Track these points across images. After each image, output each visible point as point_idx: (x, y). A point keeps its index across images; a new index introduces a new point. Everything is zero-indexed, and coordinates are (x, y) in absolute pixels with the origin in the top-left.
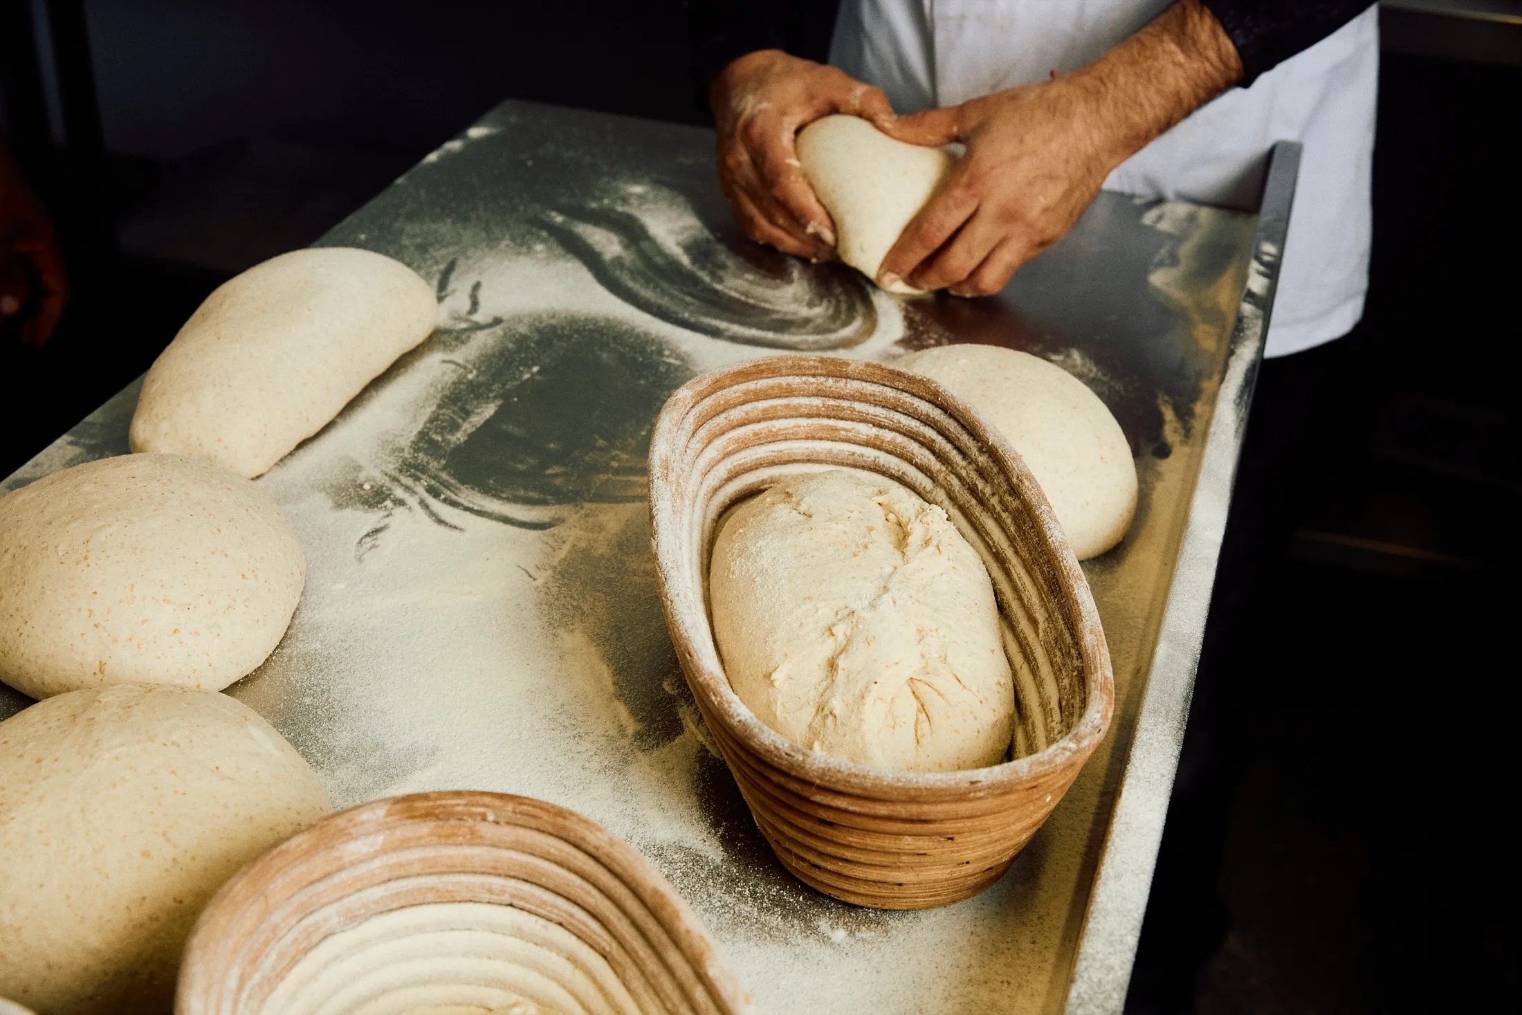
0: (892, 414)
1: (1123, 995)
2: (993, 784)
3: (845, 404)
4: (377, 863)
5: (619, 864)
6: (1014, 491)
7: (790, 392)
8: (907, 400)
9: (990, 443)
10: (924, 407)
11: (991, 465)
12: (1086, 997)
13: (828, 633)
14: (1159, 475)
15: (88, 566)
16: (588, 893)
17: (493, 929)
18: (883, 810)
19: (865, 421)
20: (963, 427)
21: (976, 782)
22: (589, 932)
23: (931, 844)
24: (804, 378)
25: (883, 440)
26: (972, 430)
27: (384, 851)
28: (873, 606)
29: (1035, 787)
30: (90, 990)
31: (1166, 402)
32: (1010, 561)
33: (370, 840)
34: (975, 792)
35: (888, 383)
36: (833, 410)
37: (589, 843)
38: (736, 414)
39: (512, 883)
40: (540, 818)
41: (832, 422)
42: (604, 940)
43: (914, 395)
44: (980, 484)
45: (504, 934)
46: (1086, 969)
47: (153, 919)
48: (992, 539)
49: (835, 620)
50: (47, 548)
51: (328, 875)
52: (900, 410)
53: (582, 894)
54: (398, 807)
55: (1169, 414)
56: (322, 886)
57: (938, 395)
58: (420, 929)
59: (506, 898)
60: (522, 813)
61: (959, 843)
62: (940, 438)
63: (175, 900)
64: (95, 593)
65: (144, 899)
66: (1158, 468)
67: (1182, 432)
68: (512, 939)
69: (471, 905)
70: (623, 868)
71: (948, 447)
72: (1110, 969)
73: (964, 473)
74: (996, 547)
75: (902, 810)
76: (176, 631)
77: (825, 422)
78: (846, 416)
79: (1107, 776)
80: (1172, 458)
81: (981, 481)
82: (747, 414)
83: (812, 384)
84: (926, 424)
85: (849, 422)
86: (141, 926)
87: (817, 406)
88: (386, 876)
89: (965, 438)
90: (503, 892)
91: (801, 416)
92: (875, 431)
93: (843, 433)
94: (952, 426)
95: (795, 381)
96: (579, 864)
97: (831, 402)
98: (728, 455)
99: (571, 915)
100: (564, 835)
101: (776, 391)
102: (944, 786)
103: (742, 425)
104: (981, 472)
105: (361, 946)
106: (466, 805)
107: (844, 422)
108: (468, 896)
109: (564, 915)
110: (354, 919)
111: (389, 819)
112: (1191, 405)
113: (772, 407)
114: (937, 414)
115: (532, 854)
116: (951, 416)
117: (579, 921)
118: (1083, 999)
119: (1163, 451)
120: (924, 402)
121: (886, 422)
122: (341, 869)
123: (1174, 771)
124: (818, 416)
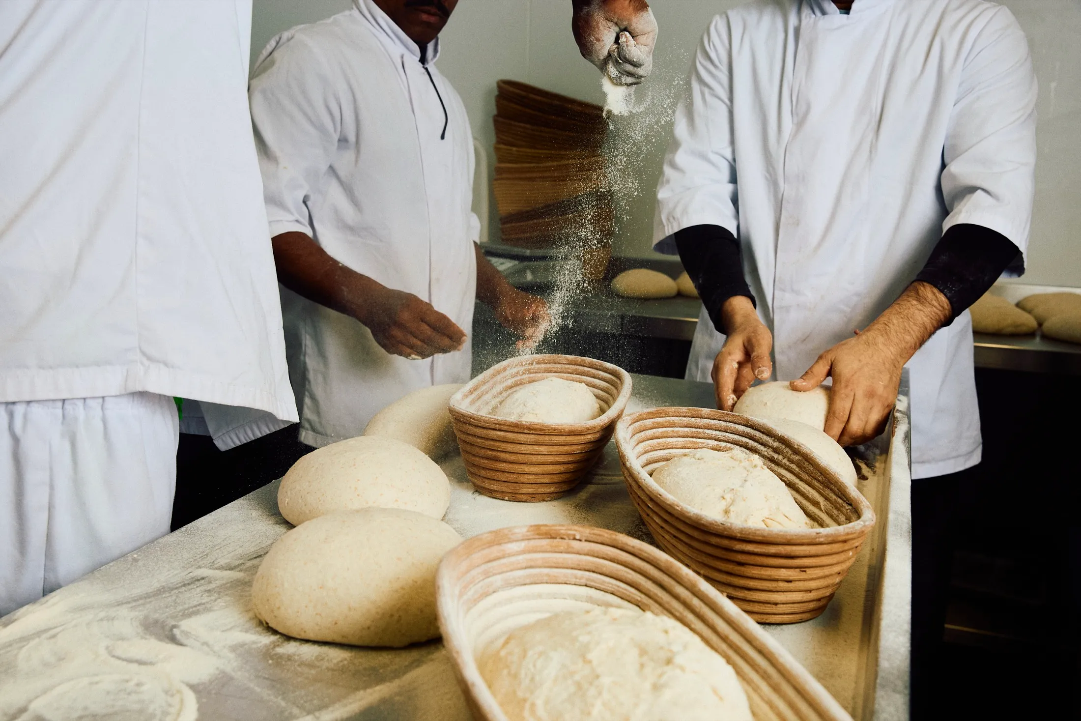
0: (725, 434)
2: (827, 535)
3: (701, 430)
4: (521, 557)
5: (646, 553)
6: (796, 451)
7: (672, 425)
8: (732, 426)
9: (780, 435)
10: (741, 428)
11: (781, 445)
13: (721, 498)
16: (628, 573)
17: (576, 598)
18: (773, 550)
19: (710, 438)
20: (763, 433)
21: (819, 533)
22: (628, 593)
23: (794, 573)
24: (680, 418)
25: (721, 447)
26: (769, 433)
27: (523, 552)
28: (742, 486)
29: (847, 541)
30: (368, 623)
32: (798, 484)
33: (518, 544)
34: (819, 538)
35: (722, 419)
36: (695, 433)
37: (629, 546)
38: (650, 433)
39: (587, 573)
40: (604, 536)
41: (694, 440)
42: (638, 596)
43: (736, 423)
44: (776, 456)
45: (582, 601)
47: (403, 588)
48: (786, 477)
49: (724, 493)
51: (499, 558)
52: (729, 431)
53: (625, 574)
54: (532, 528)
56: (495, 564)
57: (748, 421)
58: (540, 596)
59: (583, 581)
60: (594, 534)
61: (810, 574)
62: (751, 441)
63: (413, 580)
65: (398, 578)
68: (586, 603)
69: (566, 585)
70: (648, 554)
71: (755, 444)
73: (766, 453)
74: (789, 480)
75: (782, 549)
76: (396, 501)
77: (691, 439)
78: (701, 436)
79: (867, 585)
81: (776, 454)
82: (654, 433)
83: (685, 420)
84: (743, 436)
85: (703, 440)
86: (397, 591)
87: (687, 431)
88: (524, 565)
89: (765, 438)
90: (581, 578)
91: (679, 437)
92: (716, 442)
93: (700, 444)
94: (757, 434)
95: (676, 419)
96: (624, 558)
97: (694, 430)
98: (646, 452)
99: (618, 587)
100: (614, 543)
101: (667, 423)
102: (804, 534)
103: (652, 439)
104: (776, 450)
105: (510, 601)
106: (566, 530)
107: (700, 439)
108: (565, 580)
109: (615, 587)
110: (510, 585)
111: (528, 534)
113: (665, 431)
114: (748, 430)
115: (597, 557)
116: (755, 430)
117: (623, 589)
120: (741, 426)
121: (722, 438)
122: (503, 557)
124: (687, 437)
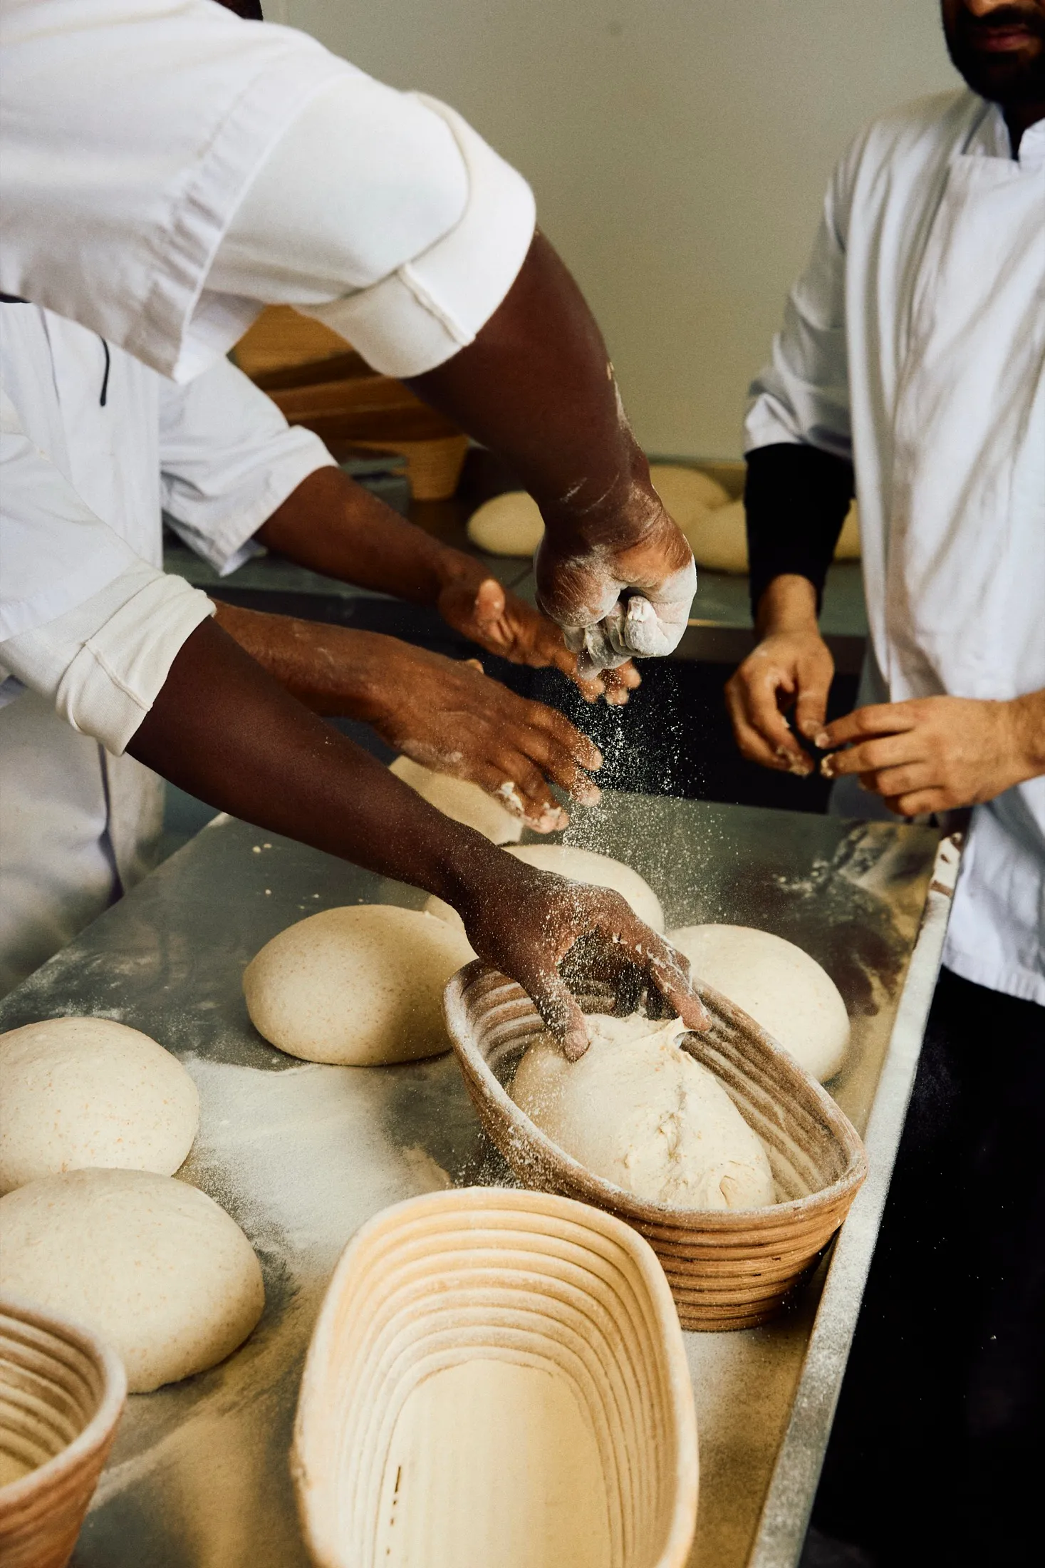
1: (851, 1336)
12: (825, 1337)
13: (658, 1131)
14: (870, 1028)
15: (53, 1091)
29: (832, 1210)
31: (873, 975)
46: (824, 1321)
49: (661, 1123)
50: (17, 1080)
55: (875, 982)
64: (59, 1111)
66: (868, 1023)
67: (887, 996)
72: (841, 1321)
80: (880, 1014)
112: (895, 976)
118: (823, 1337)
119: (872, 1010)
123: (884, 1204)
